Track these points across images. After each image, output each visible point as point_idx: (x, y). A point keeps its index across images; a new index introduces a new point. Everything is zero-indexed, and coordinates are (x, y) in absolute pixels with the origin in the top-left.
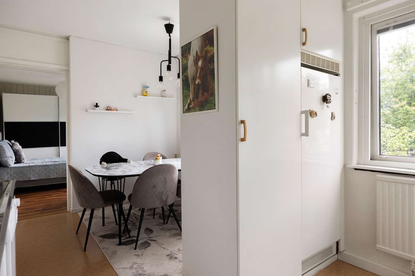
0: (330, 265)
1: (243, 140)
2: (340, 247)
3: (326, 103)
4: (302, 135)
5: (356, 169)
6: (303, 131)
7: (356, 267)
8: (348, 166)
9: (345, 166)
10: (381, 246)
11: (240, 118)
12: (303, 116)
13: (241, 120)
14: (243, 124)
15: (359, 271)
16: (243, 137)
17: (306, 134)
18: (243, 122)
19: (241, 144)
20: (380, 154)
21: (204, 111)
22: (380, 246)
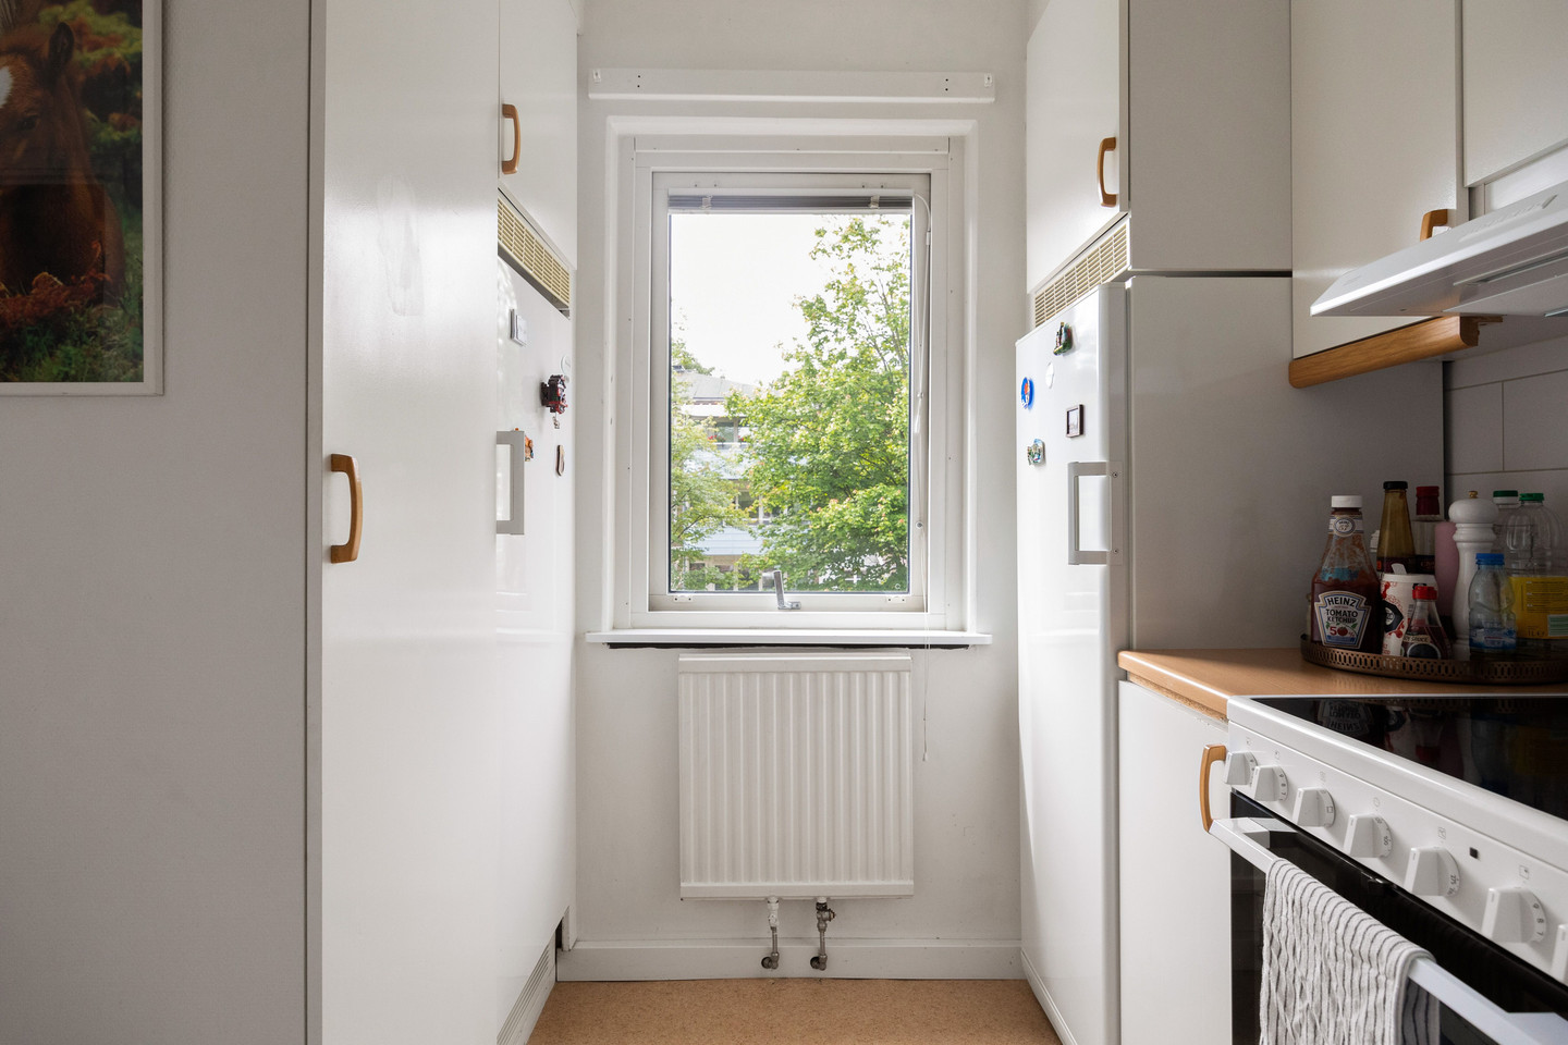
0: (543, 1013)
1: (342, 554)
2: (568, 933)
3: (552, 411)
4: (502, 528)
5: (614, 646)
6: (503, 513)
7: (618, 985)
8: (590, 638)
9: (578, 639)
10: (693, 884)
11: (332, 444)
12: (504, 451)
13: (333, 456)
14: (342, 477)
15: (633, 990)
16: (343, 540)
17: (514, 526)
18: (341, 463)
19: (334, 576)
20: (670, 591)
21: (22, 380)
22: (690, 884)
